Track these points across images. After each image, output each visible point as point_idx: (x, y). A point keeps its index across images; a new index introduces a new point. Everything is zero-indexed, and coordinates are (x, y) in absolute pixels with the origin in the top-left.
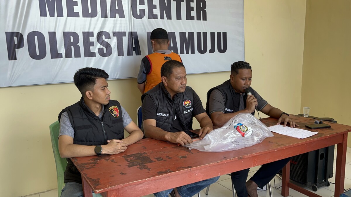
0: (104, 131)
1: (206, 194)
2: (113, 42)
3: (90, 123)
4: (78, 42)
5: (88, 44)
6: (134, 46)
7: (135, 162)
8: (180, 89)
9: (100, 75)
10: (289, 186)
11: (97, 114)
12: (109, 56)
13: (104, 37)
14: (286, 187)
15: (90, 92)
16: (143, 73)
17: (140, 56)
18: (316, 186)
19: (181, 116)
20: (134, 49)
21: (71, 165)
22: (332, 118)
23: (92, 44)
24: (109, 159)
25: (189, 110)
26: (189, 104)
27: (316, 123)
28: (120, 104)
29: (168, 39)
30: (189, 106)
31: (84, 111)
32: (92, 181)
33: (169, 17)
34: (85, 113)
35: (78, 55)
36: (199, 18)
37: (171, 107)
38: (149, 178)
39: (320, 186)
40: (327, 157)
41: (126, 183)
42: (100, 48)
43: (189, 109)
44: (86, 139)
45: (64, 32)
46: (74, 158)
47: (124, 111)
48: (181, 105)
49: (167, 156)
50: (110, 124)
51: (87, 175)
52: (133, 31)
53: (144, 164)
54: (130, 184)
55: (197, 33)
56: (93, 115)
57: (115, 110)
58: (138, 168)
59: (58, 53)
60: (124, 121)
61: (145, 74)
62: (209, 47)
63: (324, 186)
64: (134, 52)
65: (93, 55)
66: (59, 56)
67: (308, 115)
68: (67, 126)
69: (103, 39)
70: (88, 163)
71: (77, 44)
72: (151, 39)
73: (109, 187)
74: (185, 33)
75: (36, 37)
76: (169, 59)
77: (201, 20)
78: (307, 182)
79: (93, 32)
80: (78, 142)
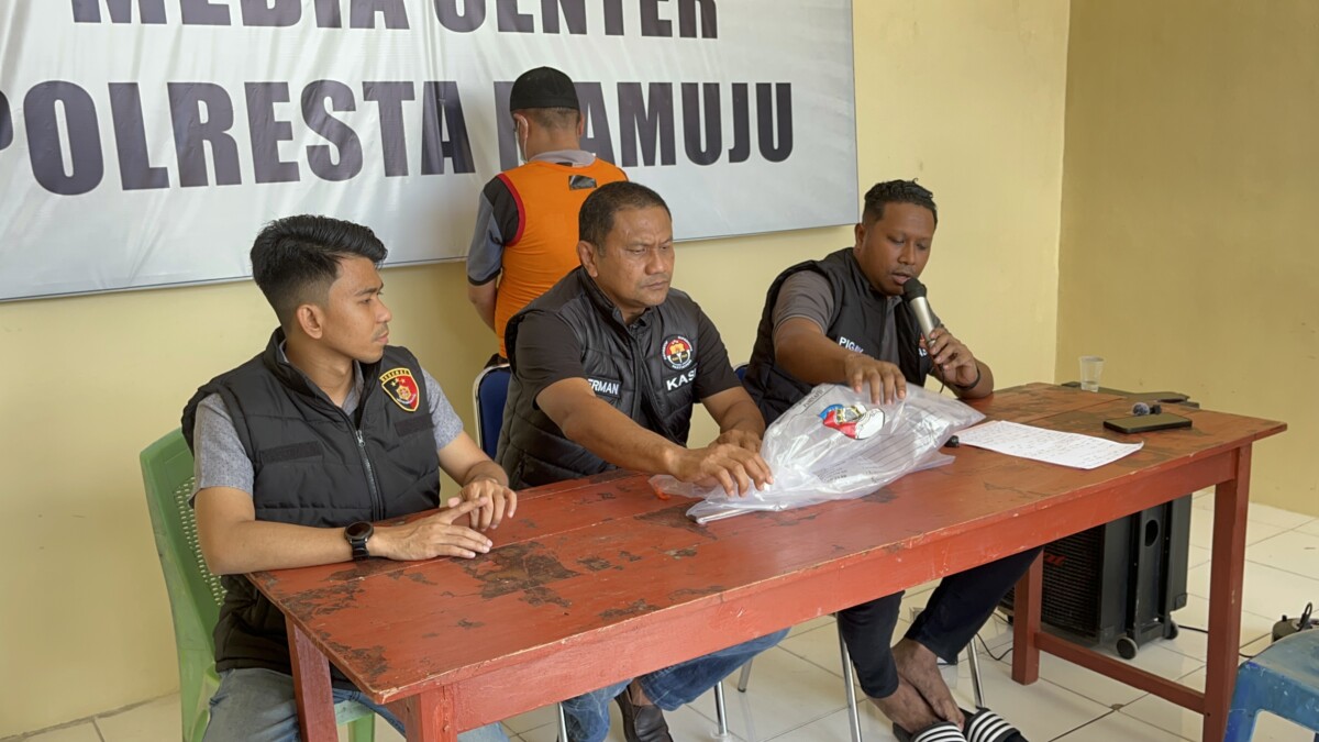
0: (368, 465)
1: (739, 690)
2: (366, 122)
3: (312, 437)
4: (229, 125)
5: (268, 133)
6: (446, 138)
7: (507, 579)
8: (643, 292)
9: (355, 245)
10: (1039, 644)
11: (338, 400)
12: (351, 176)
13: (328, 101)
14: (1030, 649)
15: (315, 309)
16: (490, 241)
17: (470, 175)
18: (1133, 638)
19: (658, 398)
20: (447, 149)
21: (242, 601)
22: (1181, 395)
23: (285, 131)
24: (401, 572)
25: (683, 377)
26: (684, 353)
27: (1138, 412)
28: (416, 360)
29: (578, 109)
30: (684, 360)
31: (288, 390)
32: (357, 658)
33: (578, 26)
34: (289, 398)
35: (229, 175)
36: (688, 30)
37: (626, 357)
38: (571, 635)
39: (1142, 642)
40: (1169, 536)
41: (490, 659)
42: (314, 147)
43: (685, 372)
44: (301, 498)
45: (170, 85)
46: (261, 572)
47: (434, 388)
48: (655, 356)
49: (623, 552)
50: (389, 436)
51: (329, 635)
52: (440, 79)
53: (541, 586)
54: (503, 662)
55: (683, 84)
56: (324, 405)
57: (404, 385)
58: (520, 599)
59: (151, 166)
60: (439, 428)
61: (499, 243)
62: (728, 141)
63: (1158, 639)
64: (448, 161)
65: (287, 173)
66: (156, 179)
67: (1096, 386)
68: (225, 448)
69: (328, 112)
70: (321, 591)
71: (227, 132)
72: (513, 109)
73: (425, 677)
74: (638, 85)
75: (59, 106)
76: (588, 183)
77: (694, 35)
78: (1099, 629)
79: (286, 84)
80: (270, 510)
